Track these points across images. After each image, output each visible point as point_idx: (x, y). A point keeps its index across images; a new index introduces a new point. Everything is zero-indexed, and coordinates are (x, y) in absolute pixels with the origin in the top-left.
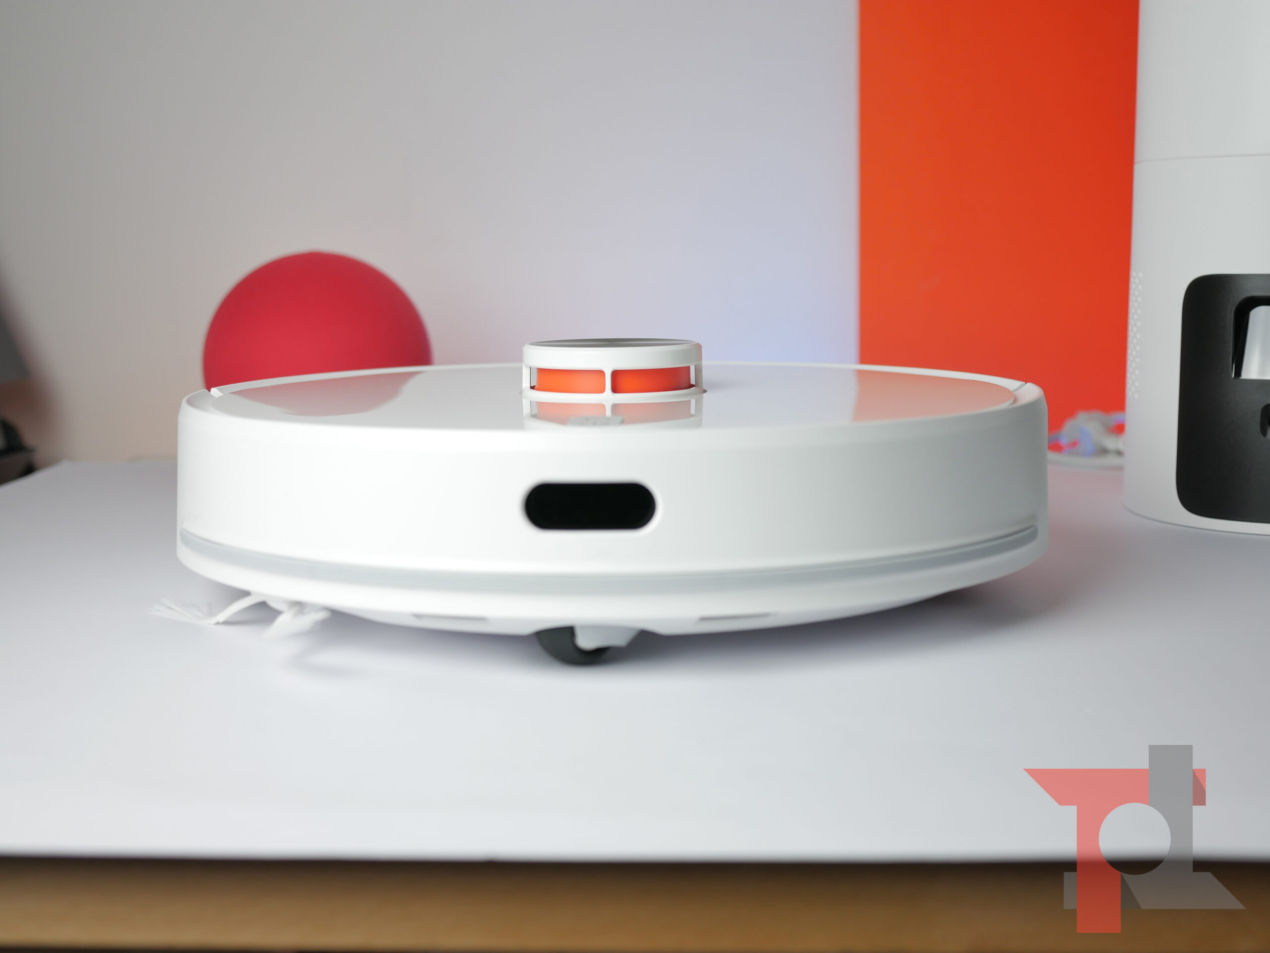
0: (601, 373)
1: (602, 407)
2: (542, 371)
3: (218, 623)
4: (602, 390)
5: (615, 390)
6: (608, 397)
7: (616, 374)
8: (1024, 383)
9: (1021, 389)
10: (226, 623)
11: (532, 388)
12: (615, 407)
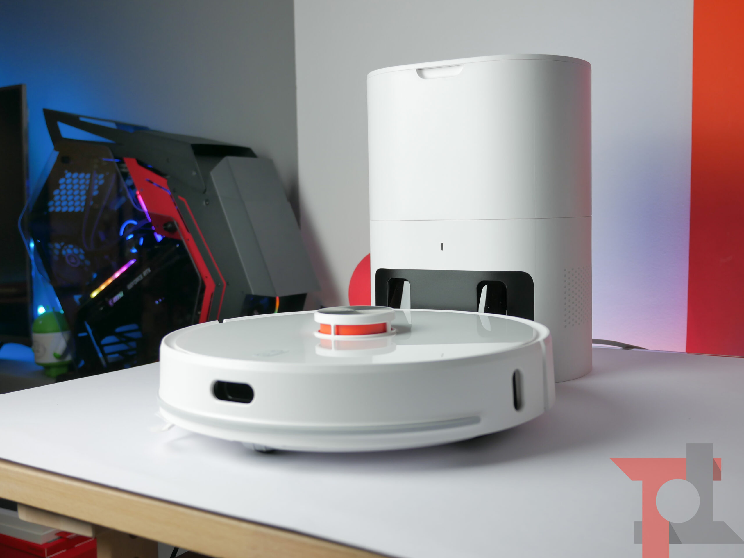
0: (329, 326)
5: (337, 334)
7: (338, 327)
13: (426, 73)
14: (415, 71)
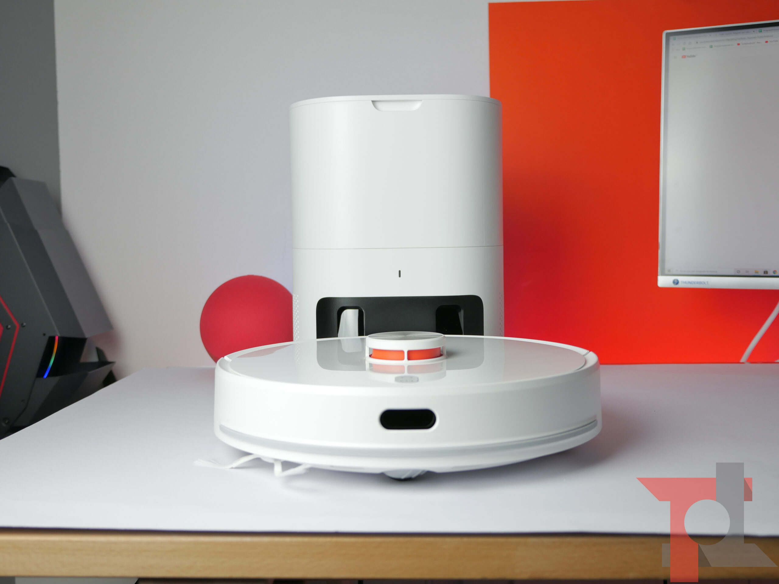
0: (402, 352)
1: (403, 367)
2: (375, 350)
3: (232, 468)
4: (403, 359)
5: (409, 359)
6: (405, 362)
7: (409, 352)
8: (588, 351)
9: (588, 355)
10: (237, 468)
11: (370, 356)
12: (409, 367)
13: (379, 105)
14: (371, 102)
